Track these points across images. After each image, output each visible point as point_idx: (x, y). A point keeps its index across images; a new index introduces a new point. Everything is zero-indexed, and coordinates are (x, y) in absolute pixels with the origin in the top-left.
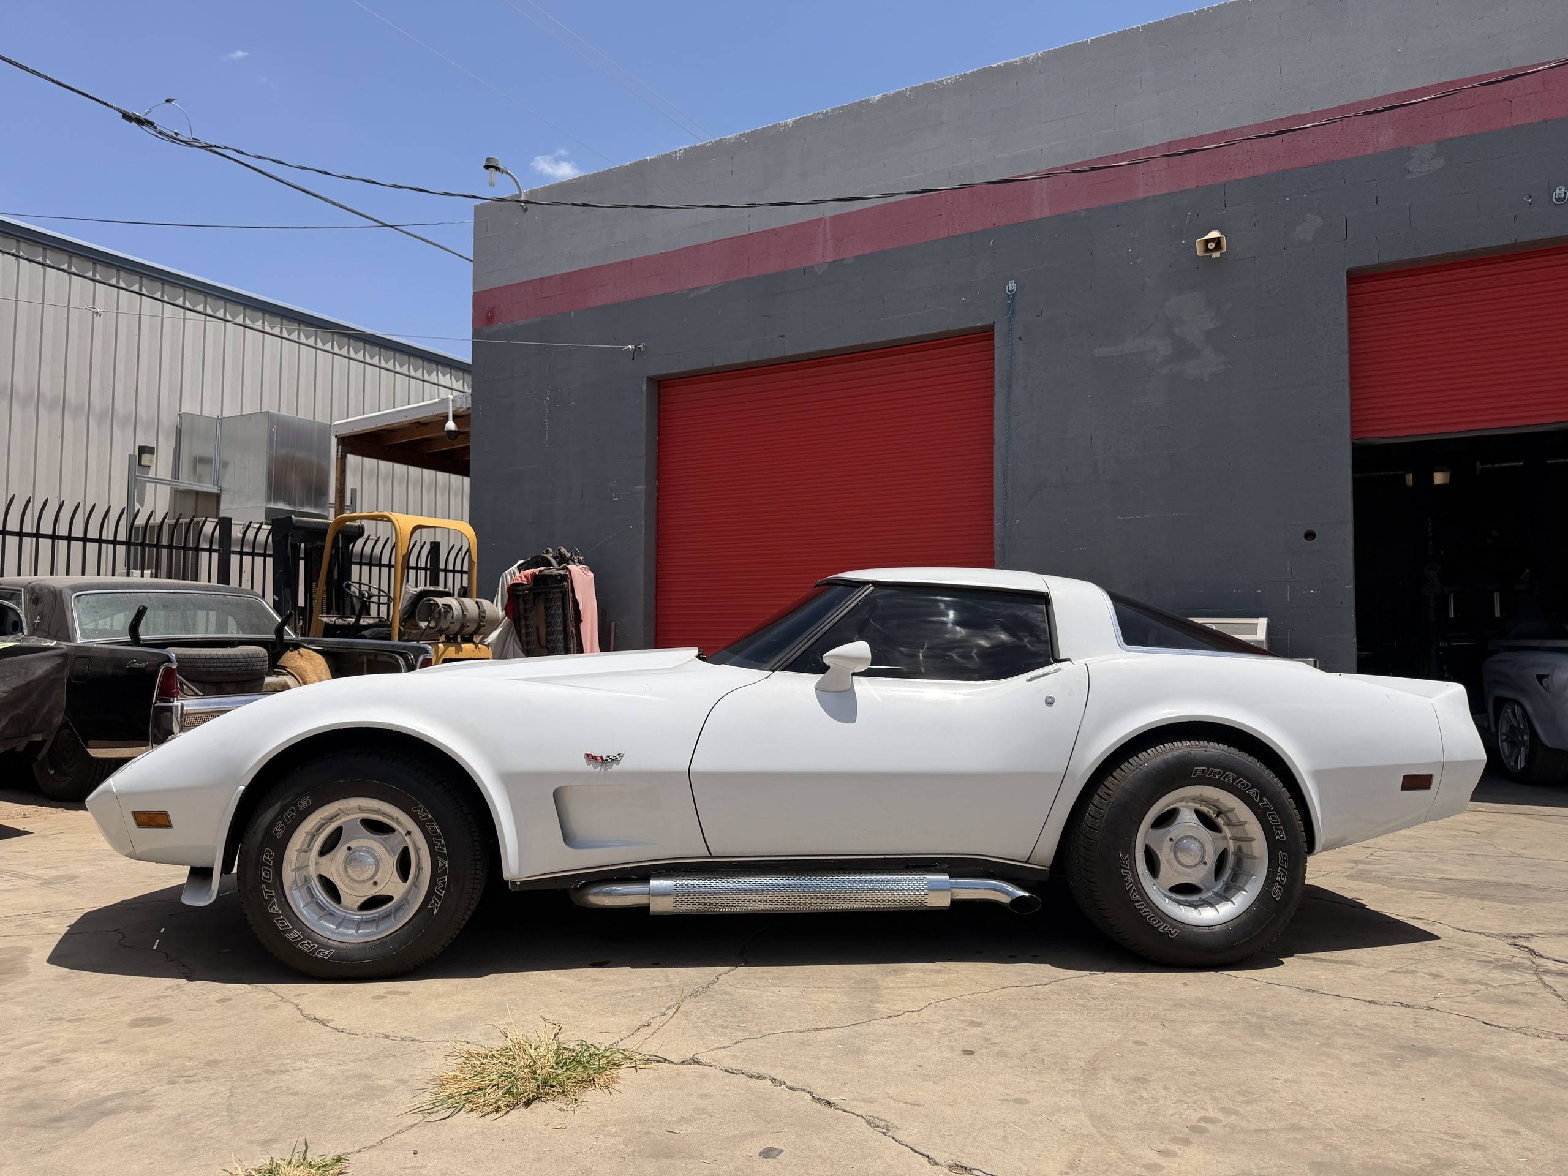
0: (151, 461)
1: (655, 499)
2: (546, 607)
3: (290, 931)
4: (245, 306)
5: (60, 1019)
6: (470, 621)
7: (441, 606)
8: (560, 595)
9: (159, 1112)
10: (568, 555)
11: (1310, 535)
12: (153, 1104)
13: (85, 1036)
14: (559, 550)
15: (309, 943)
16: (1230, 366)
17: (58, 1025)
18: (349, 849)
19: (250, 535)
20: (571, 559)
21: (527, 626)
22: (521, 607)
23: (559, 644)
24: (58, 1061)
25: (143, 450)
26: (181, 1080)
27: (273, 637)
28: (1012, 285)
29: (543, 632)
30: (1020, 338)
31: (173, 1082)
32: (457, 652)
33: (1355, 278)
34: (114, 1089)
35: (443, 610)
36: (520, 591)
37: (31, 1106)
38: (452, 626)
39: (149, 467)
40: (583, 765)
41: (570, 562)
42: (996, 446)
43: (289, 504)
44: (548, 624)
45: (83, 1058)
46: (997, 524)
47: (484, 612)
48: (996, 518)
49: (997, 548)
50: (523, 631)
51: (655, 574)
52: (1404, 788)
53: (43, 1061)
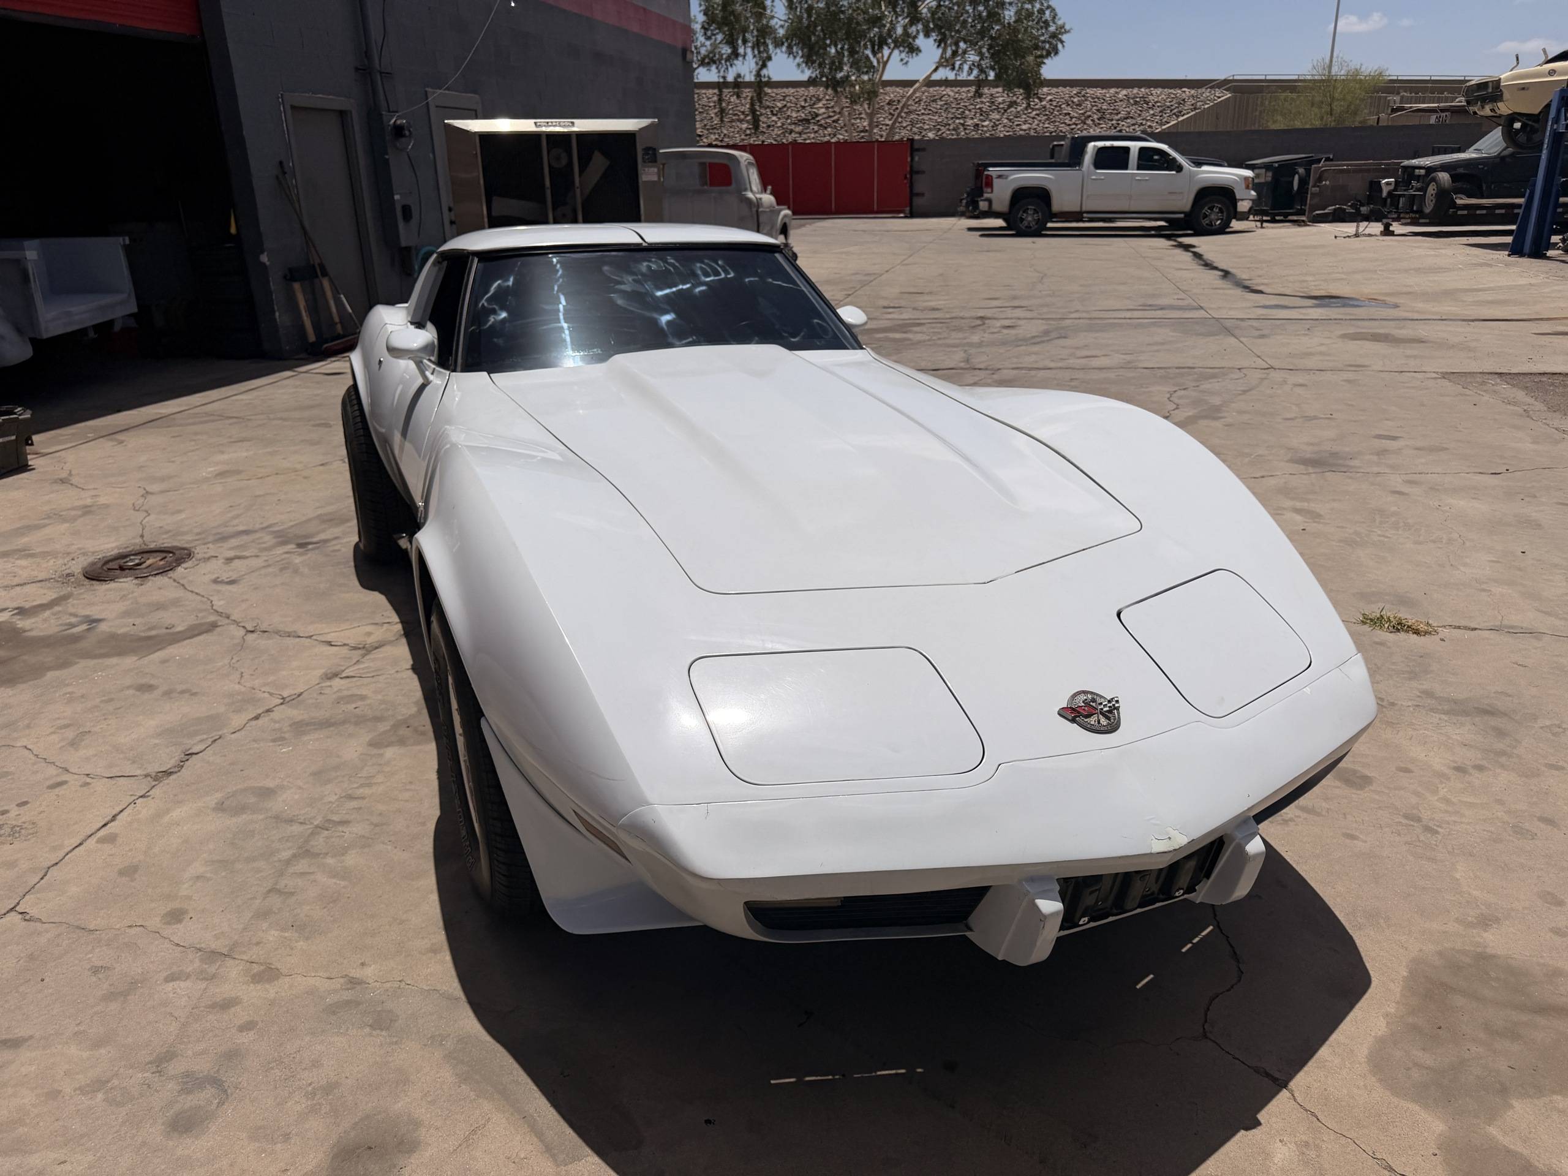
9: (1420, 687)
12: (1419, 694)
13: (1419, 789)
17: (1433, 819)
24: (1458, 769)
45: (1439, 761)
53: (1470, 774)
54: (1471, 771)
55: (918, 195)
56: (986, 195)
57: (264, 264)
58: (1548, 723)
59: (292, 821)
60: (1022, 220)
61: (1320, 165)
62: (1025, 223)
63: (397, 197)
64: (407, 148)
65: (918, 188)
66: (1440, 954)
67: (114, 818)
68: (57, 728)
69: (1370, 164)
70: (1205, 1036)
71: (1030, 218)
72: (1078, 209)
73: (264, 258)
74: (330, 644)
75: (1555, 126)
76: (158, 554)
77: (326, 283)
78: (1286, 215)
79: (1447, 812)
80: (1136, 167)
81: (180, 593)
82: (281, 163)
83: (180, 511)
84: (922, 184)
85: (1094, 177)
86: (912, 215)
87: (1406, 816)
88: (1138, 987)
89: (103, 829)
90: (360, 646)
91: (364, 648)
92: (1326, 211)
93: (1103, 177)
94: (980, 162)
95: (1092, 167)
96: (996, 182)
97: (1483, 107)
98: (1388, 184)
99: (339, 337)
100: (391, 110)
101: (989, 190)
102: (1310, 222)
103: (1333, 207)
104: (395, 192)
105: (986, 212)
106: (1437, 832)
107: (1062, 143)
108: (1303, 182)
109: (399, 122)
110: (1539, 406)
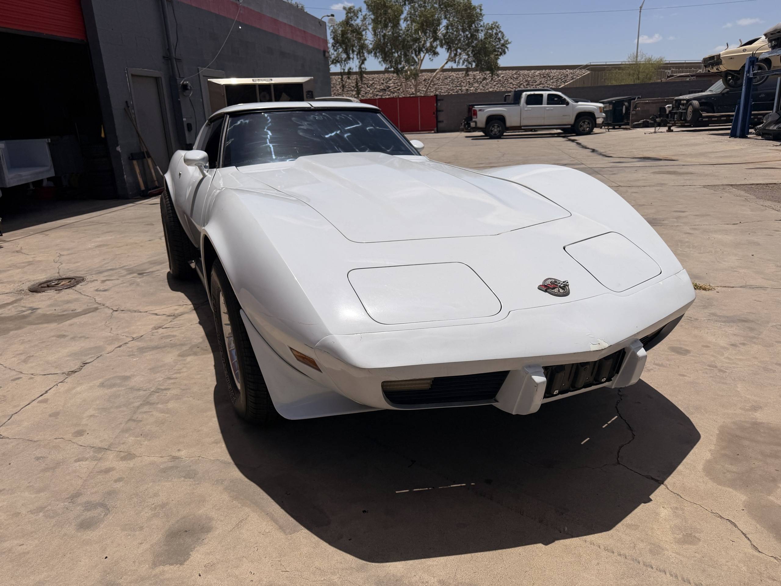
24: (732, 345)
34: (719, 324)
45: (723, 342)
53: (739, 347)
54: (740, 346)
55: (440, 122)
56: (474, 120)
57: (118, 152)
58: (775, 324)
59: (139, 390)
60: (492, 131)
61: (635, 101)
62: (493, 133)
63: (184, 119)
64: (189, 95)
65: (440, 119)
66: (734, 423)
67: (46, 392)
68: (16, 355)
69: (659, 100)
70: (619, 464)
71: (496, 130)
72: (519, 125)
73: (118, 149)
74: (156, 314)
75: (748, 75)
76: (67, 280)
77: (150, 161)
78: (620, 126)
79: (729, 363)
80: (546, 103)
81: (79, 296)
82: (126, 102)
83: (77, 262)
84: (442, 117)
85: (526, 109)
86: (438, 131)
87: (709, 366)
88: (582, 443)
89: (41, 397)
90: (172, 315)
91: (174, 315)
92: (640, 122)
93: (530, 109)
94: (470, 104)
95: (525, 104)
96: (478, 113)
97: (713, 68)
98: (669, 107)
99: (156, 187)
100: (181, 77)
101: (475, 117)
102: (632, 128)
103: (643, 120)
104: (183, 117)
105: (474, 127)
106: (726, 372)
107: (510, 94)
108: (628, 109)
109: (185, 83)
110: (752, 197)
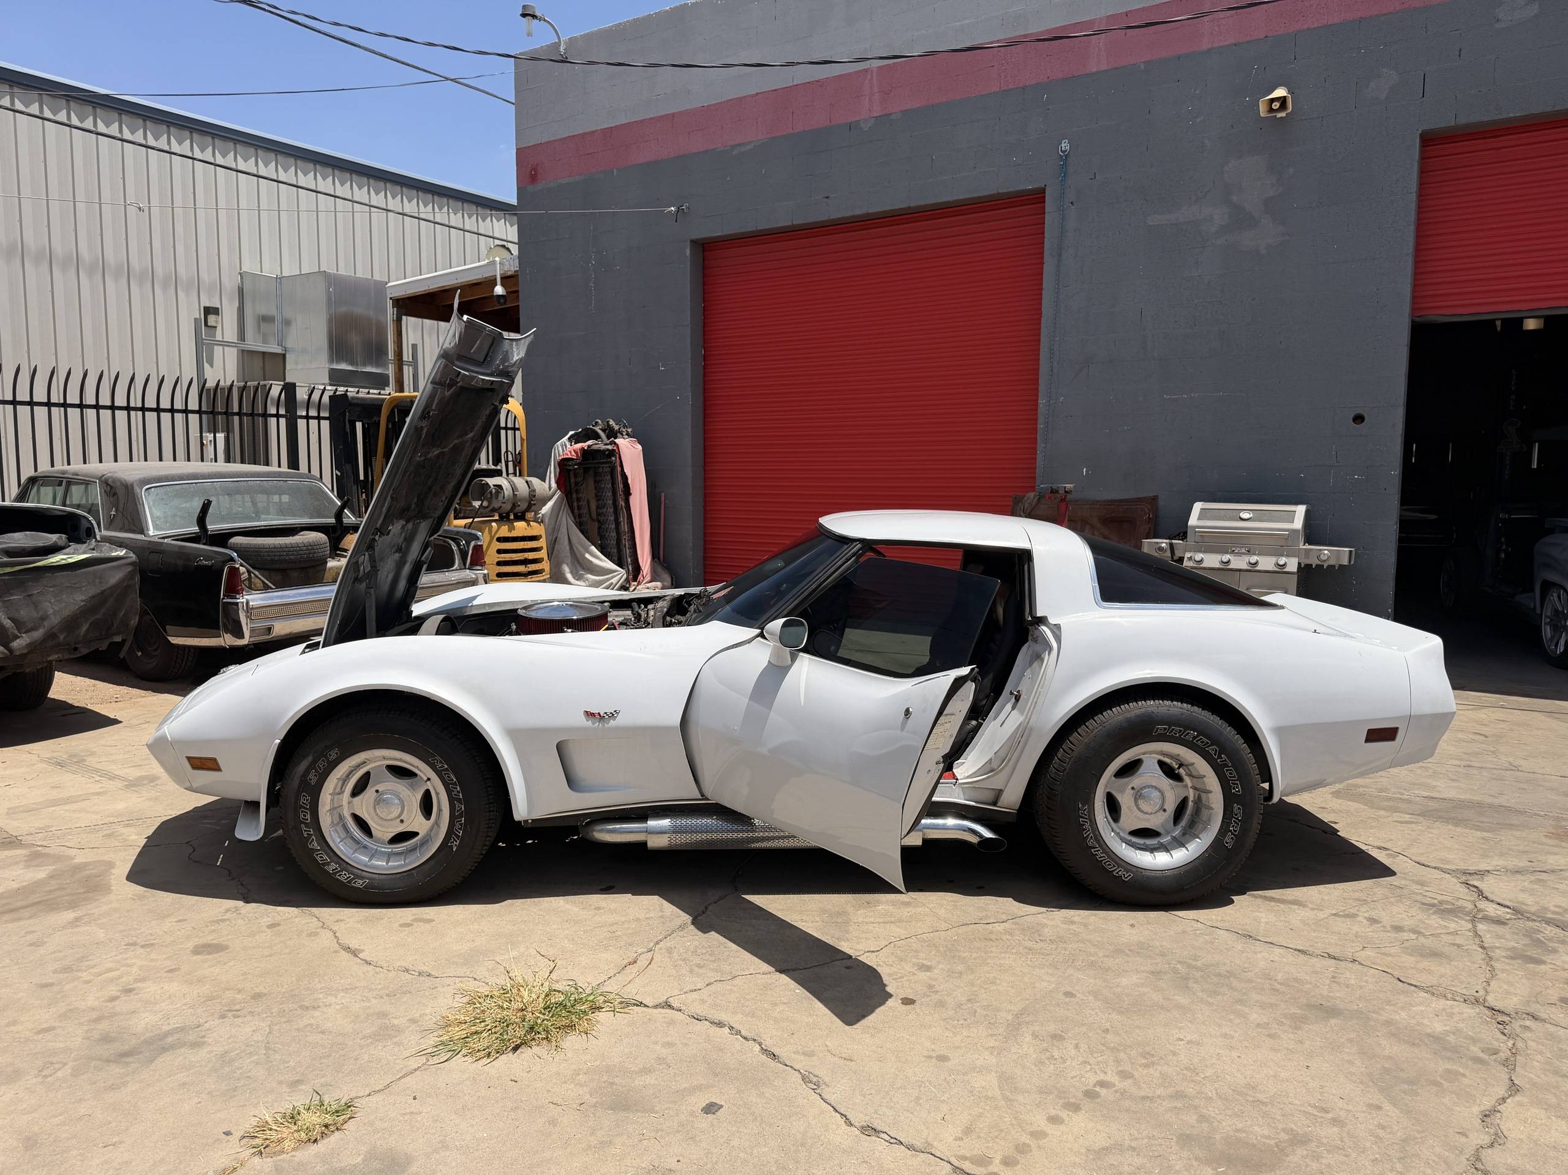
0: (217, 322)
1: (702, 368)
2: (596, 482)
3: (328, 864)
4: (296, 157)
5: (134, 944)
6: (520, 500)
7: (492, 487)
8: (609, 469)
9: (209, 1048)
10: (616, 428)
11: (1359, 419)
12: (206, 1039)
13: (153, 964)
14: (608, 422)
15: (345, 874)
16: (1288, 237)
17: (132, 951)
18: (377, 791)
19: (316, 396)
20: (619, 432)
21: (578, 500)
22: (572, 480)
23: (610, 518)
24: (131, 990)
25: (209, 311)
26: (230, 1014)
27: (333, 521)
28: (1065, 145)
29: (593, 505)
30: (1072, 203)
31: (223, 1017)
32: (510, 530)
33: (1429, 140)
34: (175, 1023)
35: (494, 491)
36: (570, 466)
37: (106, 1039)
38: (504, 505)
39: (216, 327)
40: (583, 721)
41: (619, 434)
42: (1043, 320)
43: (352, 364)
44: (598, 498)
45: (151, 989)
46: (1042, 402)
47: (534, 491)
48: (1040, 395)
49: (1040, 426)
50: (575, 504)
51: (702, 445)
52: (1368, 740)
53: (118, 991)
